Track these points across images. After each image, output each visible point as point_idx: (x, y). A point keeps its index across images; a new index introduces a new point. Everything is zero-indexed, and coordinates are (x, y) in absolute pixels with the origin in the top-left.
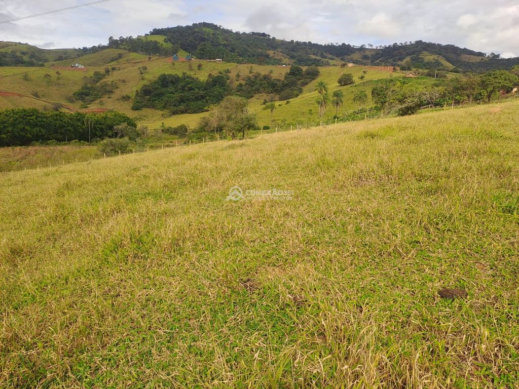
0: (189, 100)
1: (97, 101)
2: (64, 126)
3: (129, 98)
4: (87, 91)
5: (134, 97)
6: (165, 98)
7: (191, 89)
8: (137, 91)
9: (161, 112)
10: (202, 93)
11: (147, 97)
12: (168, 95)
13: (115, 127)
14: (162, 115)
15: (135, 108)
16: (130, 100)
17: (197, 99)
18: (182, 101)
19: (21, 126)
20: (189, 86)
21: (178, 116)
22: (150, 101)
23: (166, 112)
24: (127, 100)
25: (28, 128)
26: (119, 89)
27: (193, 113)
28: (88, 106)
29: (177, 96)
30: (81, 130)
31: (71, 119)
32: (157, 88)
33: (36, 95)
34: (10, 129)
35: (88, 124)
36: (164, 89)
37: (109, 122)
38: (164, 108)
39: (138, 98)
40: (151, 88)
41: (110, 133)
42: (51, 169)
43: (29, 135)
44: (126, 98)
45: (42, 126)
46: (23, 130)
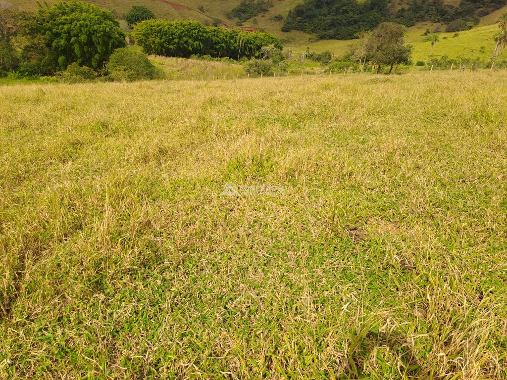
0: (340, 24)
1: (252, 19)
2: (219, 43)
3: (282, 18)
4: (244, 8)
5: (286, 18)
6: (316, 21)
7: (345, 12)
8: (290, 11)
9: (309, 36)
10: (356, 17)
11: (299, 18)
12: (320, 17)
13: (263, 48)
14: (309, 39)
15: (285, 30)
16: (282, 21)
17: (349, 23)
18: (333, 25)
19: (185, 39)
20: (344, 8)
21: (325, 41)
22: (300, 22)
23: (314, 36)
24: (279, 20)
25: (190, 41)
26: (274, 8)
27: (341, 39)
28: (243, 24)
29: (329, 19)
30: (232, 48)
31: (226, 36)
32: (310, 9)
33: (201, 9)
34: (176, 40)
35: (239, 43)
36: (317, 10)
37: (258, 42)
38: (313, 31)
39: (289, 18)
40: (304, 8)
41: (257, 54)
42: (202, 83)
43: (190, 48)
44: (278, 18)
45: (201, 40)
46: (186, 42)
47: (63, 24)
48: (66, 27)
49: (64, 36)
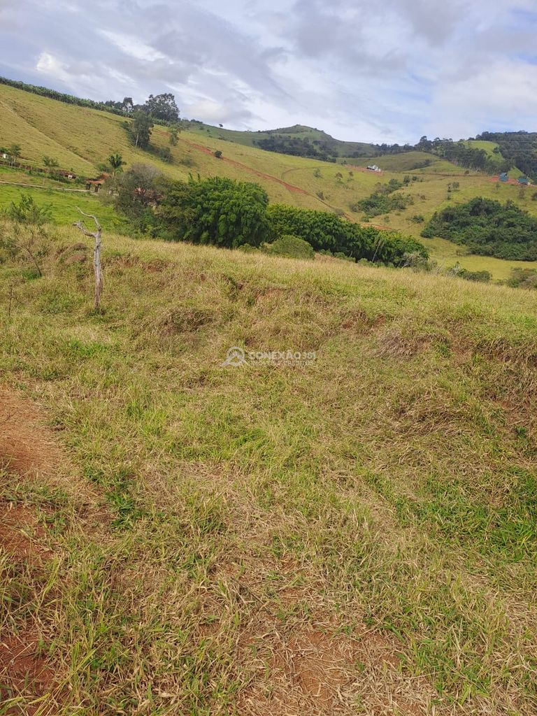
0: (503, 240)
1: (383, 216)
2: (353, 240)
3: (423, 220)
4: (375, 201)
5: (428, 221)
6: (469, 229)
7: (511, 225)
8: (436, 213)
9: (457, 248)
10: (525, 233)
11: (447, 223)
12: (475, 226)
13: (405, 254)
14: (457, 252)
15: (426, 235)
16: (423, 223)
17: (515, 240)
18: (491, 238)
19: (317, 230)
20: (511, 220)
21: (479, 258)
22: (448, 229)
23: (464, 248)
24: (419, 222)
25: (322, 233)
26: (413, 206)
27: (502, 258)
28: (370, 220)
29: (487, 231)
30: (368, 249)
31: (363, 234)
32: (462, 215)
33: (321, 196)
34: (307, 231)
35: (377, 243)
36: (473, 217)
37: (400, 247)
38: (463, 242)
39: (433, 222)
40: (456, 213)
41: (397, 260)
43: (320, 241)
44: (419, 220)
45: (334, 235)
46: (318, 234)
47: (215, 200)
48: (217, 203)
49: (213, 212)
